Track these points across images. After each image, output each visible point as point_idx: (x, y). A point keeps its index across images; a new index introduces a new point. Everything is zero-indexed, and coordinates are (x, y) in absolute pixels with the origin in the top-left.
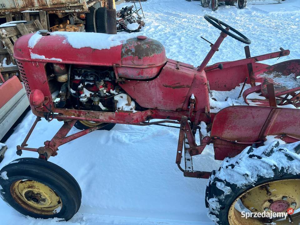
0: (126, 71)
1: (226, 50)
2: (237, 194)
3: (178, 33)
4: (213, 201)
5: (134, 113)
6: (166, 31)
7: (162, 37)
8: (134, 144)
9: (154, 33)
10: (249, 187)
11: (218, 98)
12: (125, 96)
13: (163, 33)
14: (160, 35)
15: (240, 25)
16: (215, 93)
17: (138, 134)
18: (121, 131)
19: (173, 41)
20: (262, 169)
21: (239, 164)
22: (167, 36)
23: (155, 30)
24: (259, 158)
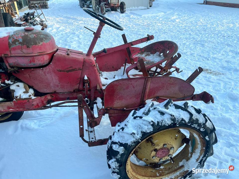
0: (16, 60)
1: (115, 43)
2: (129, 151)
3: (77, 32)
4: (112, 162)
5: (33, 99)
6: (67, 31)
7: (64, 36)
8: (43, 128)
9: (57, 33)
10: (137, 143)
11: (109, 77)
12: (21, 84)
13: (64, 33)
14: (62, 34)
15: (123, 25)
16: (107, 74)
17: (47, 119)
18: (30, 119)
19: (73, 38)
20: (144, 126)
21: (127, 126)
22: (68, 35)
23: (57, 31)
24: (141, 117)
